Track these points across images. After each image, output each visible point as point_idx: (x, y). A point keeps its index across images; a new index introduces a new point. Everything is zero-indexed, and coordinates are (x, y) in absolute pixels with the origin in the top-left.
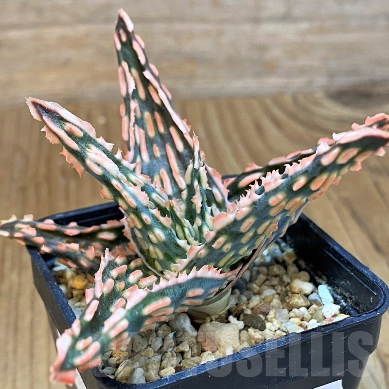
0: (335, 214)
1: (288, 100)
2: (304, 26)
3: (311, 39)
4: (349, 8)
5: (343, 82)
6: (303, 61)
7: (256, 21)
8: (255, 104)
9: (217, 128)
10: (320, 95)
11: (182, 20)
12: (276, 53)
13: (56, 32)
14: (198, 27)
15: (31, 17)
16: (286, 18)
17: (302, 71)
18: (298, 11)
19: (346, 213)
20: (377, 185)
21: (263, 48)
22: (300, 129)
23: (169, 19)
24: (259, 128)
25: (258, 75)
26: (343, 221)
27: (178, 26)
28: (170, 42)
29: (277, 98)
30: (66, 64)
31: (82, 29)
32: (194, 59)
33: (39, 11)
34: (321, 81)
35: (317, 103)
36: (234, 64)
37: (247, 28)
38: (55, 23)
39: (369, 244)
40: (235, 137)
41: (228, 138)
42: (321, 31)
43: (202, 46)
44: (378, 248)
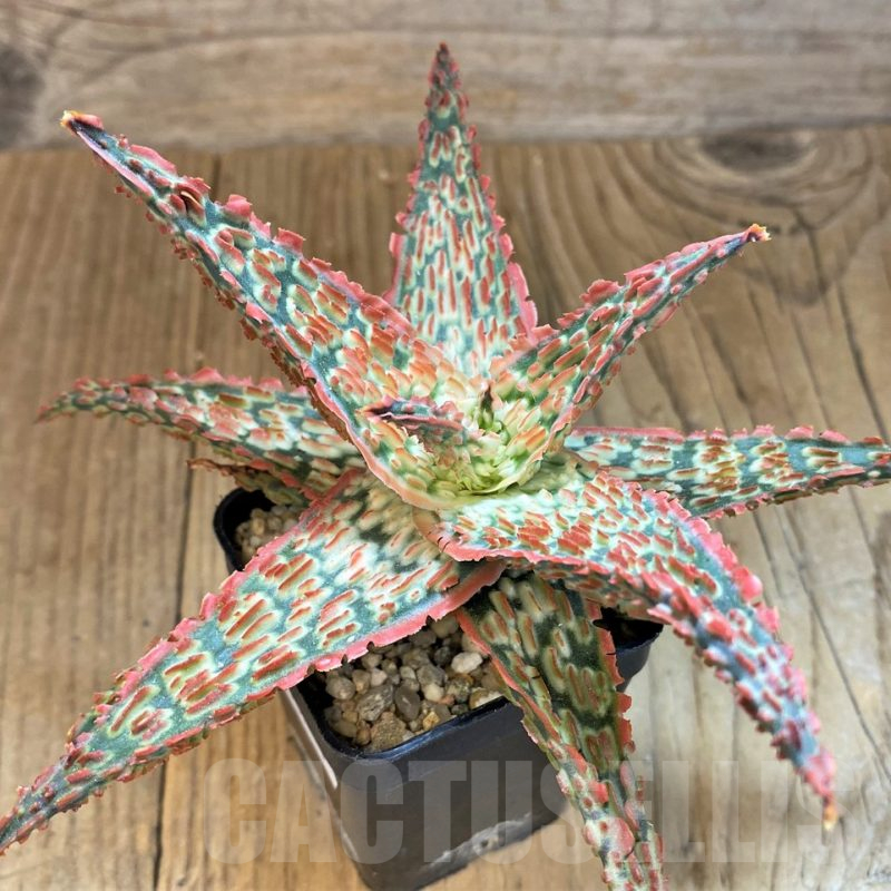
0: (692, 342)
1: (647, 148)
2: (677, 43)
3: (687, 61)
4: (746, 21)
5: (725, 124)
6: (674, 93)
7: (611, 34)
8: (598, 152)
9: (543, 197)
10: (692, 142)
11: (503, 29)
12: (634, 80)
13: (324, 41)
14: (526, 41)
15: (289, 19)
16: (653, 31)
17: (670, 107)
18: (670, 23)
19: (707, 340)
20: (752, 296)
21: (617, 72)
22: (658, 201)
23: (485, 28)
24: (602, 199)
25: (607, 110)
26: (701, 351)
27: (497, 38)
28: (484, 60)
29: (629, 144)
30: (337, 86)
31: (361, 38)
32: (517, 85)
33: (302, 11)
34: (696, 121)
35: (686, 159)
36: (574, 94)
37: (596, 43)
38: (324, 28)
39: (731, 387)
40: (568, 211)
41: (557, 212)
42: (702, 51)
43: (532, 66)
44: (741, 394)
